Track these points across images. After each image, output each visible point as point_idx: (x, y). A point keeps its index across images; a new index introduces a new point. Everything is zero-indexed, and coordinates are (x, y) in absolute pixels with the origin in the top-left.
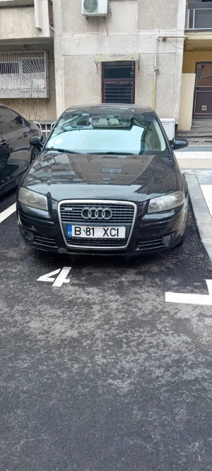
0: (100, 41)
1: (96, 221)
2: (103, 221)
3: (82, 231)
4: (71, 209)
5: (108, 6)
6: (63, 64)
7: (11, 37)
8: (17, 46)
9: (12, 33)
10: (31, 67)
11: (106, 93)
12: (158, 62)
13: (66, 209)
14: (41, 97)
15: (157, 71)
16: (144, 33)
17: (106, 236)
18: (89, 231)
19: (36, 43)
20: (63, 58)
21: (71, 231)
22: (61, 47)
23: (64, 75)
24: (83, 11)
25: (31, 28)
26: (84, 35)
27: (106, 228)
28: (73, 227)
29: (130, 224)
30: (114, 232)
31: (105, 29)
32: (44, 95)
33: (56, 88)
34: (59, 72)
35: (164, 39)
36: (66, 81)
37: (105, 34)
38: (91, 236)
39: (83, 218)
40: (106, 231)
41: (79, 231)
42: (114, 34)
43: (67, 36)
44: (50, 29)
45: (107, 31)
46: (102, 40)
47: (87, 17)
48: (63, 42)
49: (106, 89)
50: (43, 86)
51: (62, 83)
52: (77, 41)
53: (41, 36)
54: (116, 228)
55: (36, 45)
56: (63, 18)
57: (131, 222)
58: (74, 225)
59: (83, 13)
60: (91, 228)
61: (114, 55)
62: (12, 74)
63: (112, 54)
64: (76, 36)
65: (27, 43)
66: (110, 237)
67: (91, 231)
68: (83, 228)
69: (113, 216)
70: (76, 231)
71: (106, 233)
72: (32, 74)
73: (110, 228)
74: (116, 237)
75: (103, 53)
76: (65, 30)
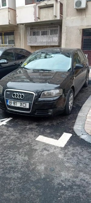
0: (82, 20)
1: (17, 99)
2: (20, 99)
3: (12, 103)
4: (9, 93)
5: (86, 4)
6: (66, 31)
7: (44, 20)
8: (48, 24)
9: (45, 18)
10: (53, 32)
11: (84, 43)
13: (8, 93)
14: (56, 45)
17: (21, 106)
18: (15, 103)
19: (56, 22)
20: (66, 28)
21: (8, 102)
22: (65, 23)
23: (66, 35)
24: (75, 7)
25: (52, 16)
26: (75, 18)
27: (21, 103)
28: (9, 101)
29: (31, 102)
30: (24, 105)
31: (85, 15)
32: (57, 44)
33: (62, 41)
34: (64, 34)
36: (66, 38)
37: (85, 16)
38: (15, 106)
39: (13, 97)
40: (21, 104)
41: (11, 103)
42: (89, 16)
43: (68, 18)
44: (60, 16)
45: (86, 15)
46: (83, 19)
47: (77, 10)
48: (66, 21)
49: (84, 41)
50: (57, 40)
51: (64, 39)
52: (72, 20)
53: (56, 19)
54: (25, 103)
55: (56, 23)
56: (67, 11)
57: (32, 101)
58: (9, 100)
59: (75, 8)
60: (15, 102)
61: (88, 26)
62: (45, 36)
63: (87, 25)
64: (72, 18)
65: (52, 22)
66: (23, 107)
67: (16, 103)
68: (13, 102)
69: (24, 98)
70: (10, 103)
71: (21, 105)
72: (53, 35)
73: (23, 103)
74: (25, 107)
75: (83, 25)
76: (67, 16)
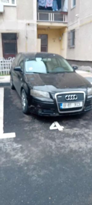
3: (66, 105)
12: (27, 34)
13: (59, 97)
15: (27, 38)
16: (20, 21)
21: (62, 106)
29: (83, 100)
35: (29, 24)
38: (70, 107)
39: (66, 100)
46: (1, 23)
49: (4, 45)
54: (79, 103)
58: (63, 103)
66: (77, 107)
